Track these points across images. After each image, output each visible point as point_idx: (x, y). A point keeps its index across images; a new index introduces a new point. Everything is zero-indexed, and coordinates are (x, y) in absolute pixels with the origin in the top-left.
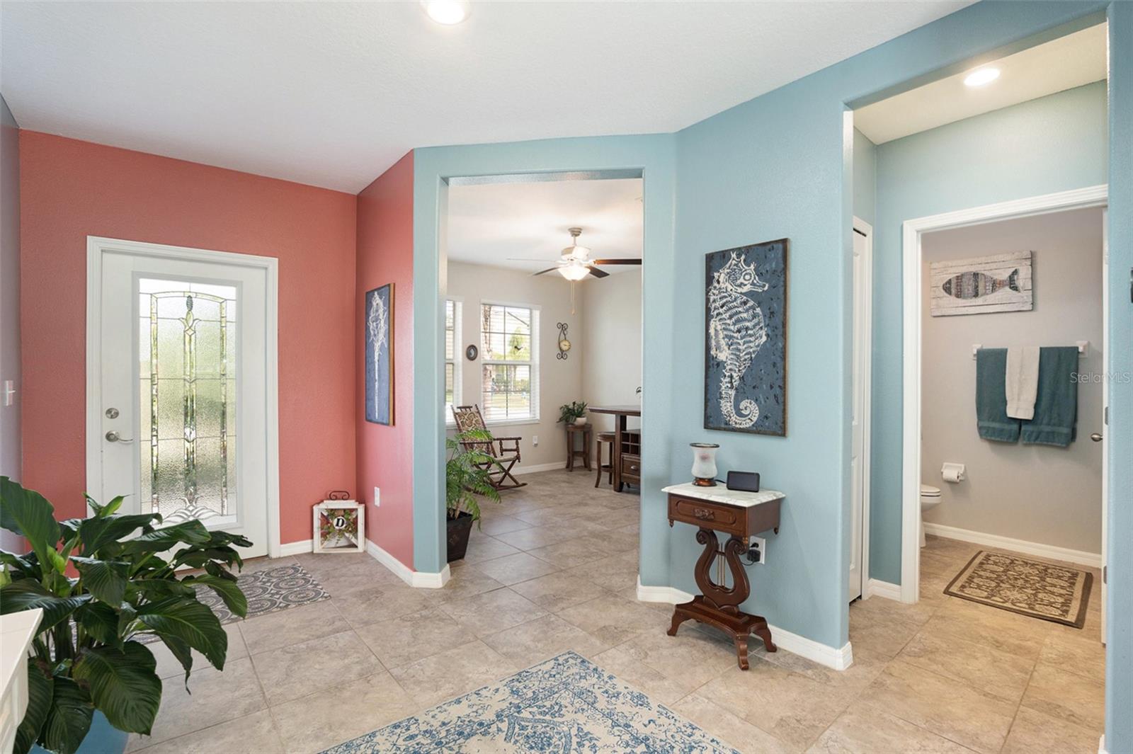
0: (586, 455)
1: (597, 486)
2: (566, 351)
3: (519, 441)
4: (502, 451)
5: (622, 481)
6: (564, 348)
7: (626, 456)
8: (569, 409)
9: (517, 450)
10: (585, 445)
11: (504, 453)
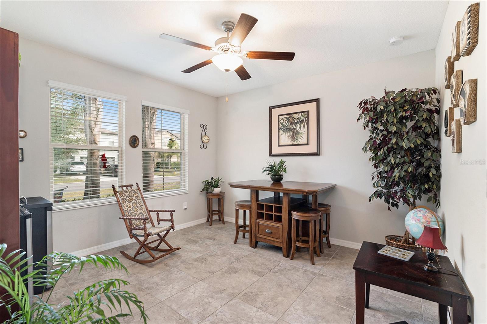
0: (220, 213)
1: (235, 243)
2: (206, 143)
3: (173, 213)
4: (159, 221)
5: (257, 240)
6: (205, 141)
7: (261, 221)
8: (208, 183)
9: (172, 220)
10: (219, 206)
11: (160, 222)
